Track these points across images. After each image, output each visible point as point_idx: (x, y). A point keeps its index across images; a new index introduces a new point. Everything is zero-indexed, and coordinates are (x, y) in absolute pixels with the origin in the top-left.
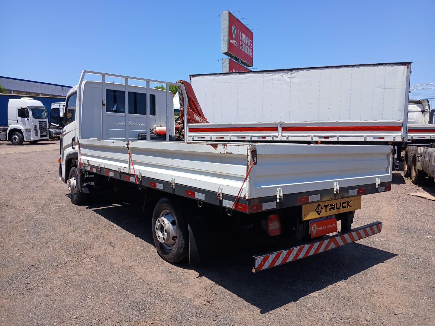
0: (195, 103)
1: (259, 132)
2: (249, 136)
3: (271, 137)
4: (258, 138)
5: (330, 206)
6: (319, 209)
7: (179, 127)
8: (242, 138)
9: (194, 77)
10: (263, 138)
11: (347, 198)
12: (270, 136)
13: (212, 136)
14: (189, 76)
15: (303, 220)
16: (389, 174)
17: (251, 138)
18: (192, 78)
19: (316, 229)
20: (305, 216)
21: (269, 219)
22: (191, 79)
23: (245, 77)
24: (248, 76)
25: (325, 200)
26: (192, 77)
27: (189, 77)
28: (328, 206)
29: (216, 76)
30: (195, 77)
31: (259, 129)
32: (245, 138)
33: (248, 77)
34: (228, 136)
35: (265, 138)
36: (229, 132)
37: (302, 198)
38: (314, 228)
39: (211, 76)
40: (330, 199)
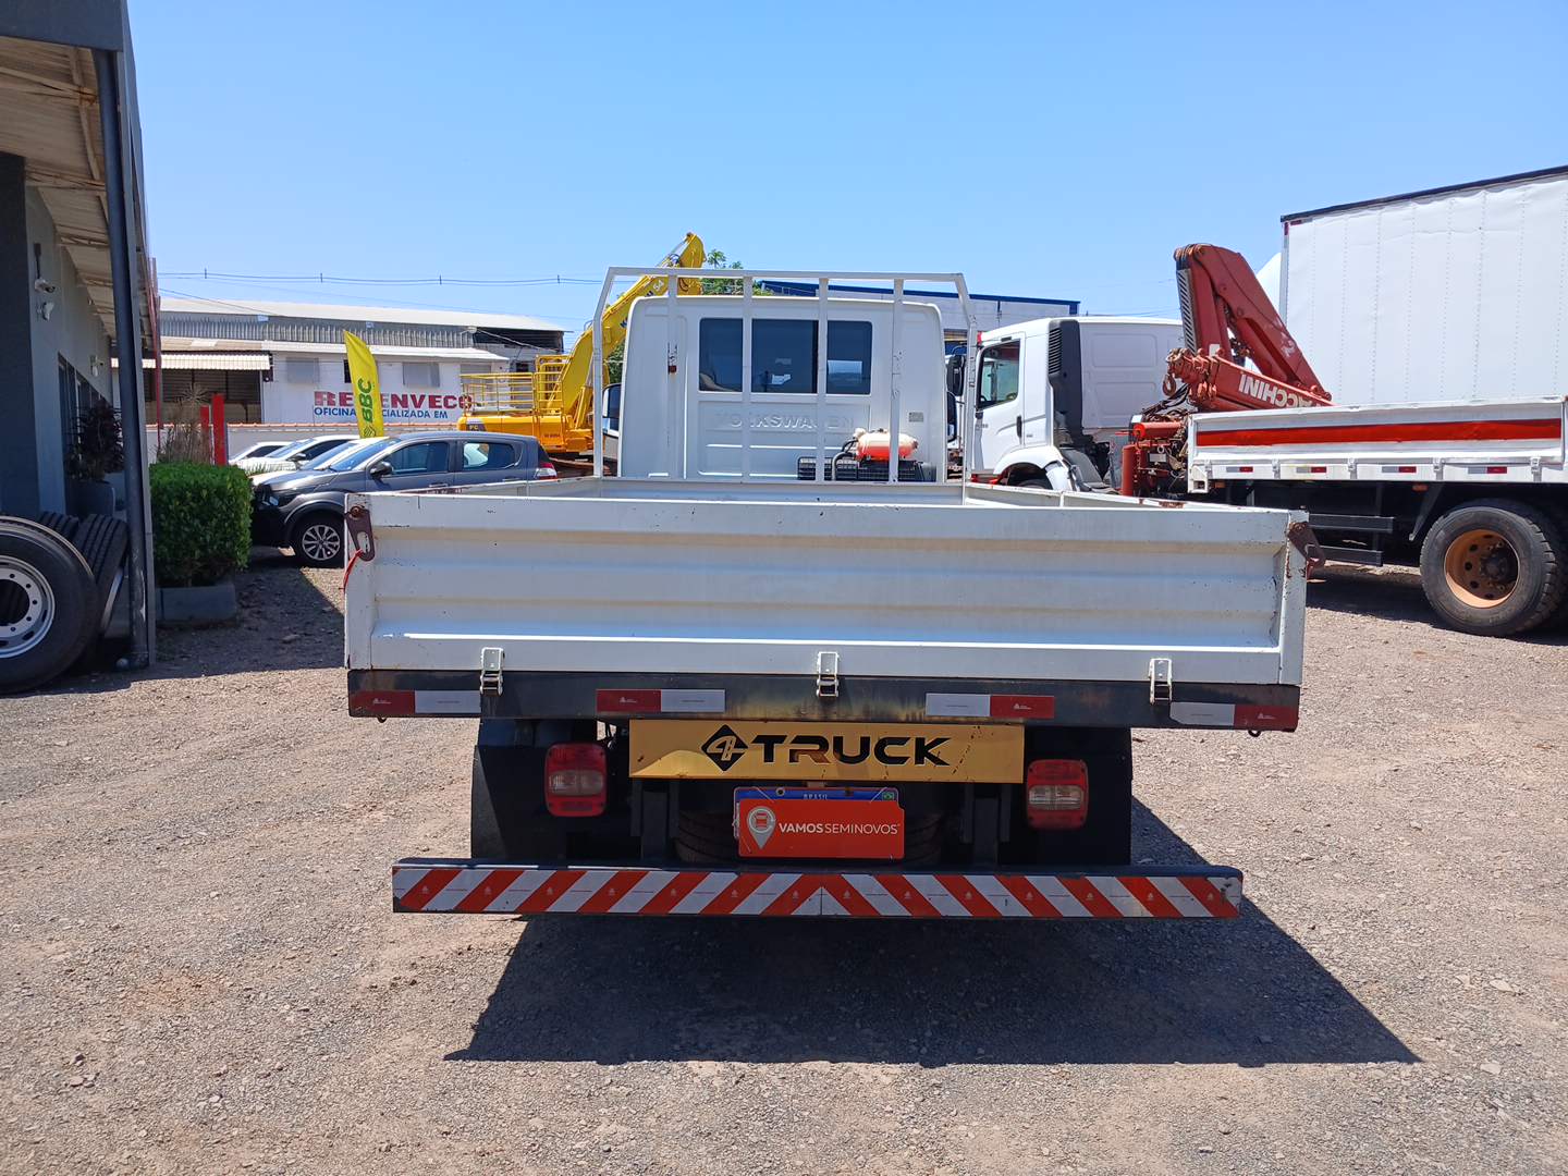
0: (1265, 327)
1: (1475, 441)
2: (1429, 461)
3: (1528, 468)
4: (1469, 472)
5: (793, 742)
6: (722, 746)
7: (1177, 429)
8: (1402, 470)
9: (1299, 222)
10: (1491, 470)
11: (907, 722)
12: (1525, 462)
13: (1280, 461)
14: (1282, 220)
15: (631, 775)
16: (1278, 650)
17: (1439, 469)
18: (1289, 226)
19: (771, 827)
20: (643, 761)
21: (550, 754)
22: (1286, 233)
23: (1518, 199)
24: (1530, 192)
25: (760, 715)
26: (1292, 224)
27: (1281, 226)
28: (781, 739)
29: (1387, 208)
30: (1305, 221)
31: (1476, 432)
32: (1413, 470)
33: (1530, 197)
34: (1344, 461)
35: (1503, 470)
36: (1351, 445)
37: (620, 694)
38: (761, 822)
39: (1366, 211)
40: (795, 716)
